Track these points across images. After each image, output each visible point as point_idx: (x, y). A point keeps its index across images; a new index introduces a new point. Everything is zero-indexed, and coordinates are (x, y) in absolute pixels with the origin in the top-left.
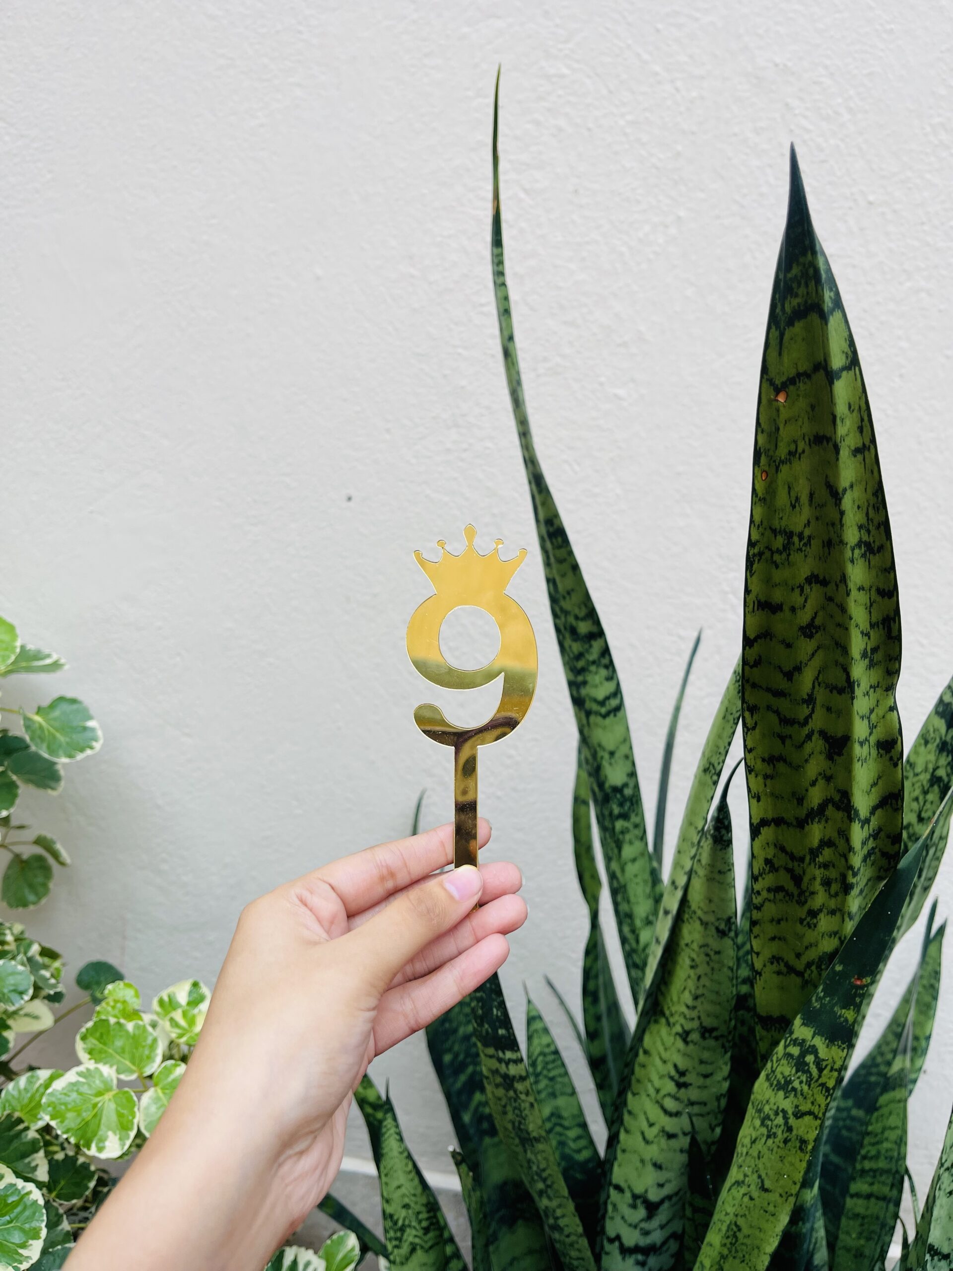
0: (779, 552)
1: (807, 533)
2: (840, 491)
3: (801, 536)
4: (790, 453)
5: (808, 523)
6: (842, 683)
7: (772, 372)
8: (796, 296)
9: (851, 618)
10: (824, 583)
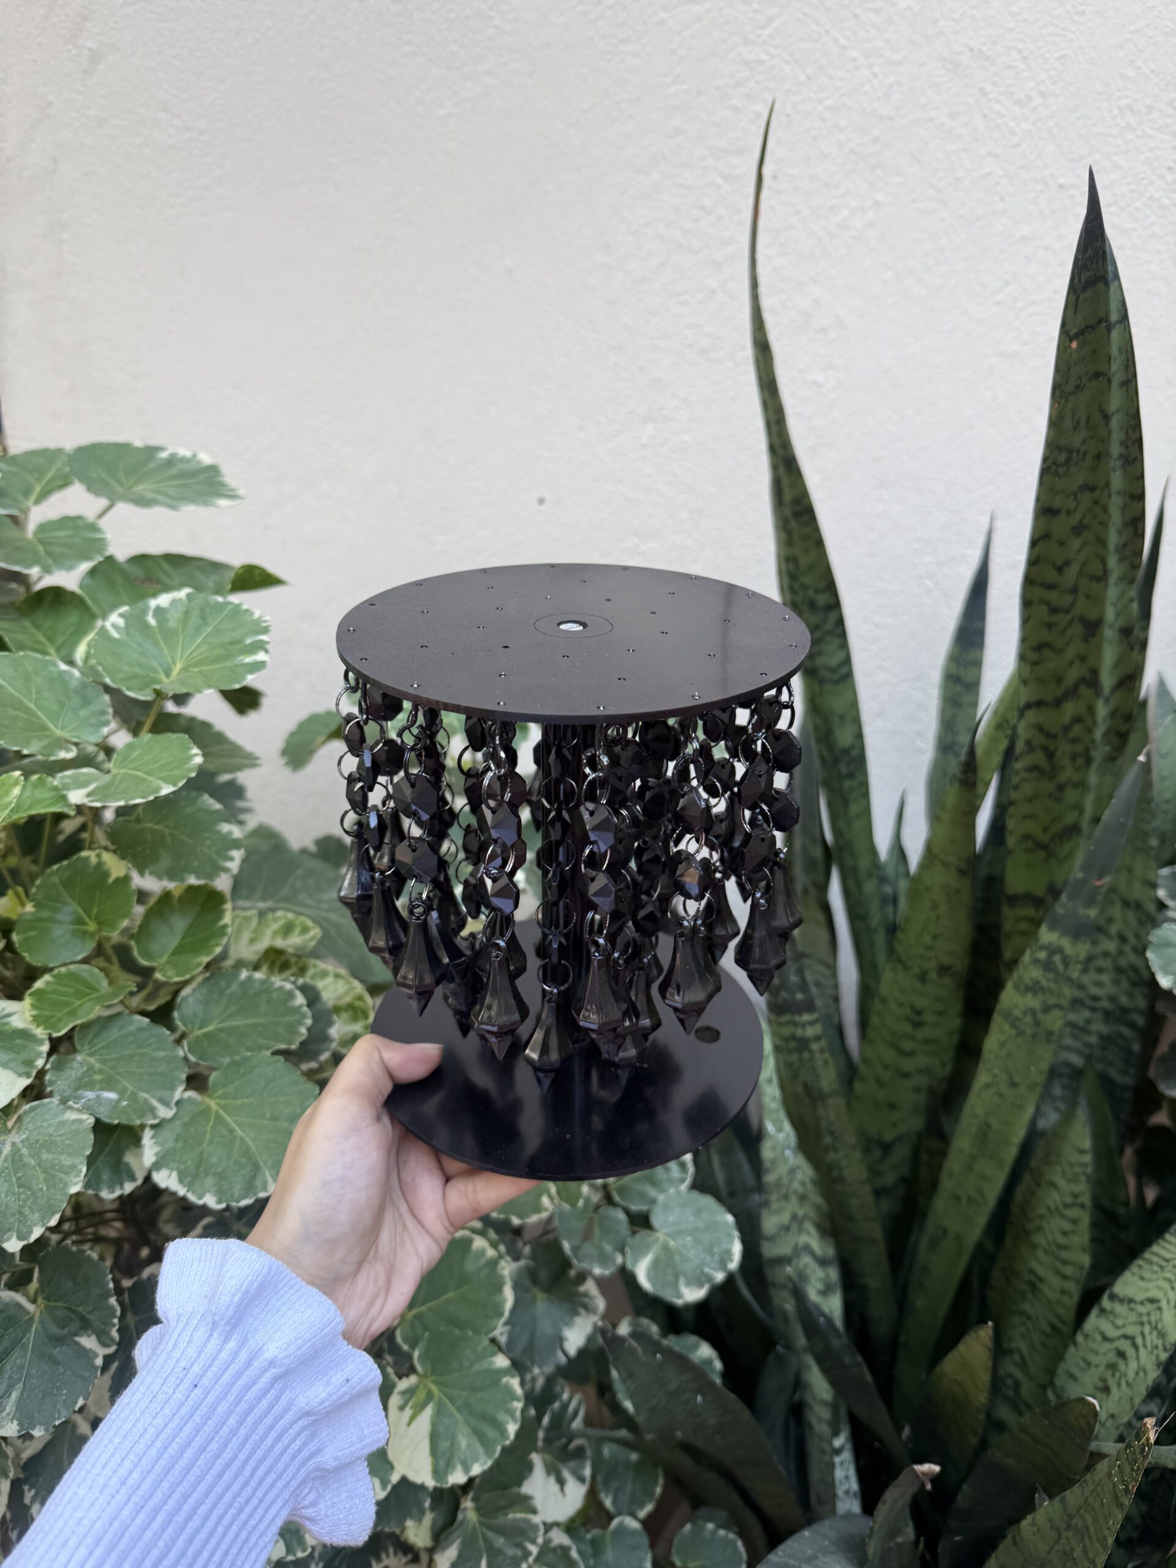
0: (1062, 465)
1: (1083, 449)
2: (1110, 413)
3: (1078, 451)
4: (1078, 387)
5: (1084, 442)
6: (1099, 572)
7: (1068, 327)
8: (1090, 270)
9: (1110, 517)
10: (1093, 489)
